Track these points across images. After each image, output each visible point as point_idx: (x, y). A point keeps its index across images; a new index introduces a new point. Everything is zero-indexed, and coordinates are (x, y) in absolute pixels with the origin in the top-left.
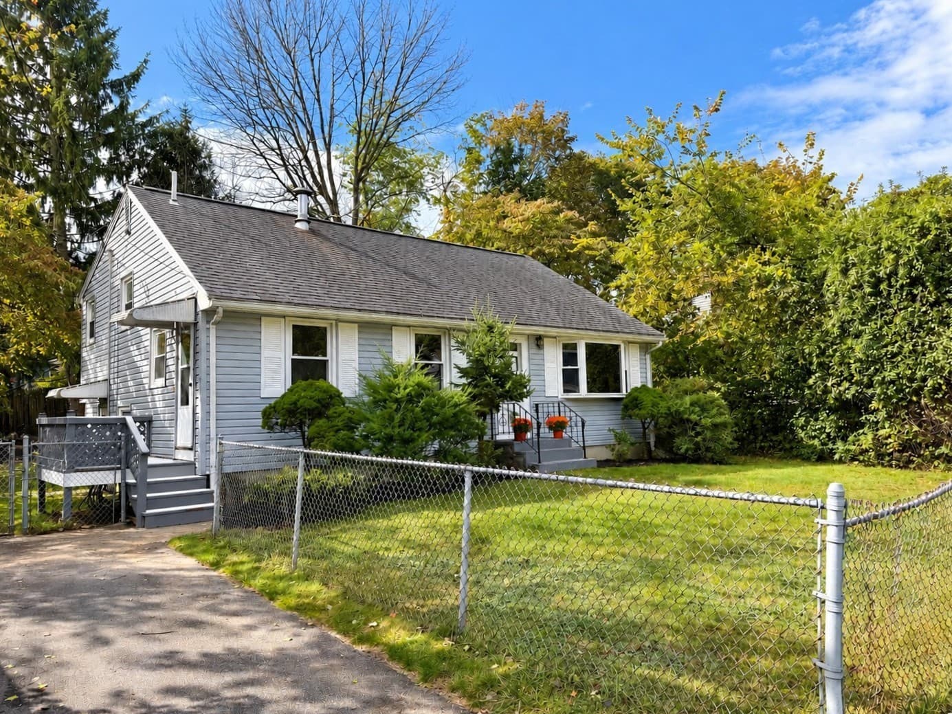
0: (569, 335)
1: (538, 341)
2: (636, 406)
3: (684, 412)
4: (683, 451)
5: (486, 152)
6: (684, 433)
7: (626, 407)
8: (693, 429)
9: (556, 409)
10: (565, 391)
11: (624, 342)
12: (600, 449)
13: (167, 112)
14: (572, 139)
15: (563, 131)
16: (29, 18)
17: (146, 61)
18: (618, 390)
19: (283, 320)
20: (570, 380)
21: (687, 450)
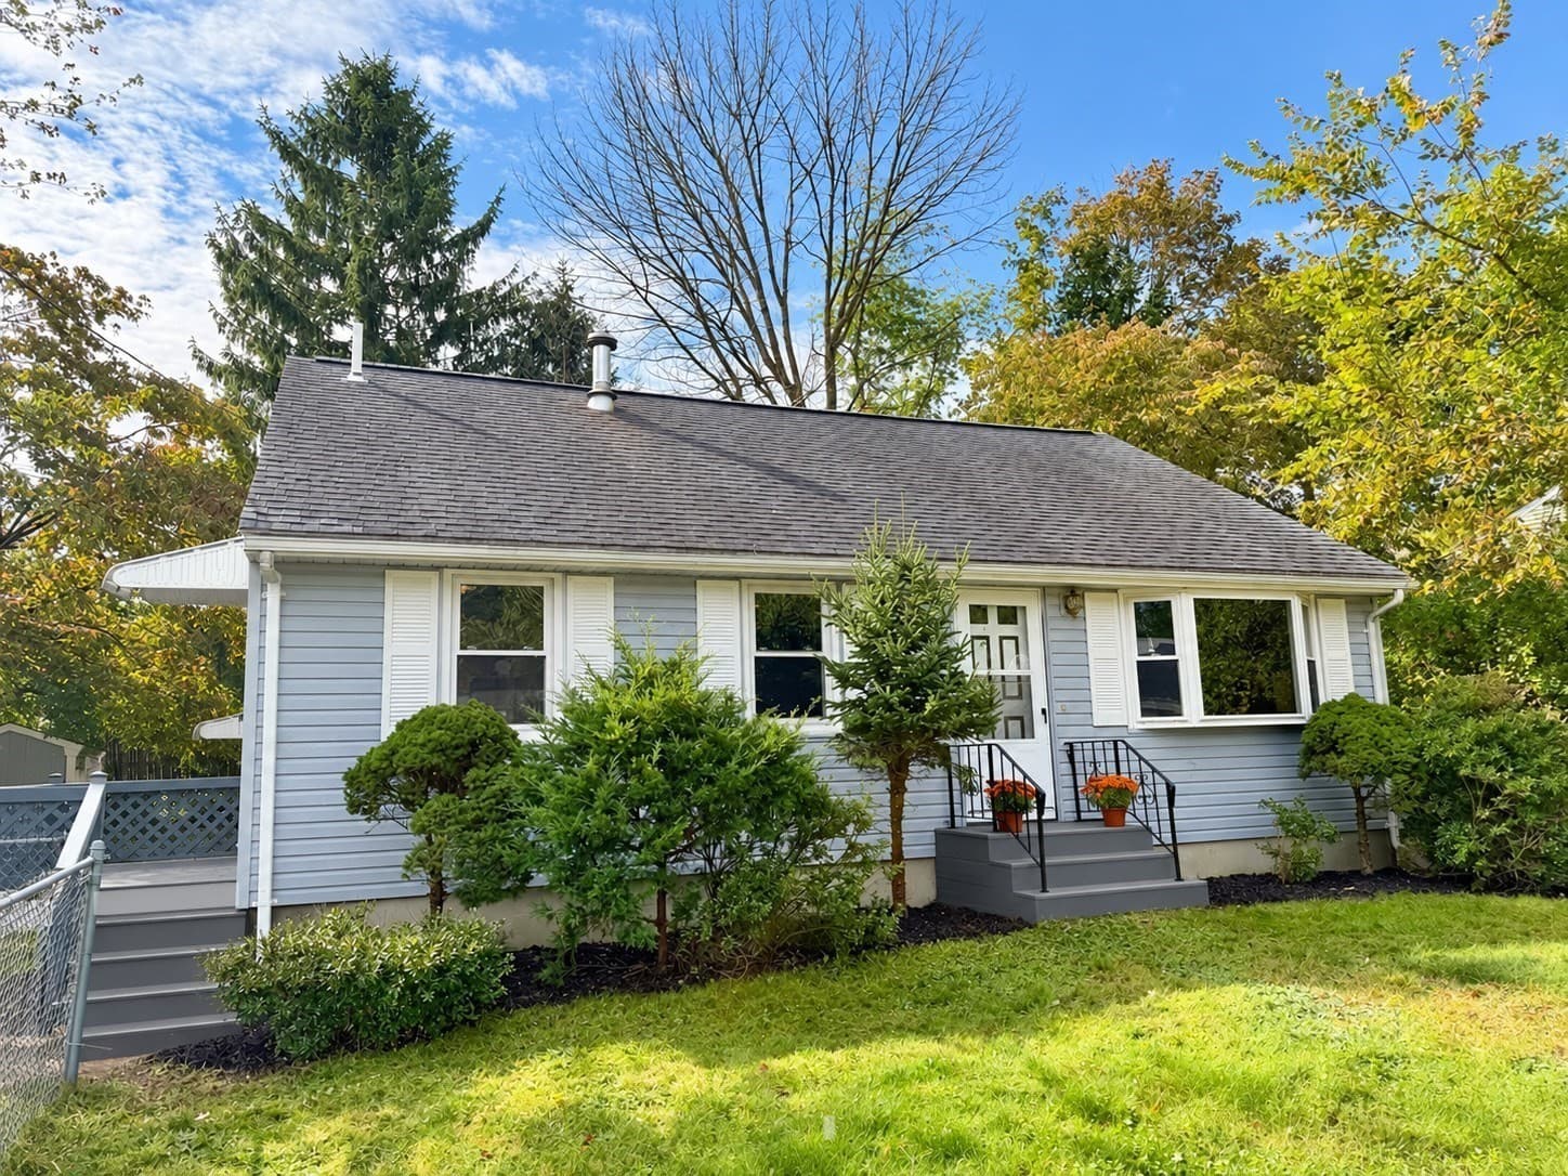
0: (1152, 583)
1: (1070, 599)
2: (1333, 747)
3: (1458, 761)
4: (1460, 857)
5: (1058, 264)
6: (1467, 813)
7: (1310, 752)
8: (1487, 802)
9: (1111, 755)
10: (1145, 712)
11: (1300, 594)
12: (1241, 847)
13: (535, 274)
14: (1228, 221)
15: (1210, 207)
16: (337, 162)
17: (498, 200)
18: (1292, 706)
19: (434, 575)
20: (1158, 687)
21: (1472, 856)
